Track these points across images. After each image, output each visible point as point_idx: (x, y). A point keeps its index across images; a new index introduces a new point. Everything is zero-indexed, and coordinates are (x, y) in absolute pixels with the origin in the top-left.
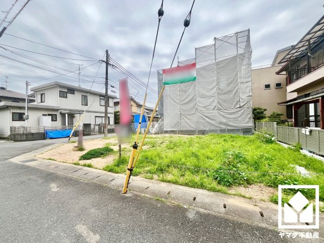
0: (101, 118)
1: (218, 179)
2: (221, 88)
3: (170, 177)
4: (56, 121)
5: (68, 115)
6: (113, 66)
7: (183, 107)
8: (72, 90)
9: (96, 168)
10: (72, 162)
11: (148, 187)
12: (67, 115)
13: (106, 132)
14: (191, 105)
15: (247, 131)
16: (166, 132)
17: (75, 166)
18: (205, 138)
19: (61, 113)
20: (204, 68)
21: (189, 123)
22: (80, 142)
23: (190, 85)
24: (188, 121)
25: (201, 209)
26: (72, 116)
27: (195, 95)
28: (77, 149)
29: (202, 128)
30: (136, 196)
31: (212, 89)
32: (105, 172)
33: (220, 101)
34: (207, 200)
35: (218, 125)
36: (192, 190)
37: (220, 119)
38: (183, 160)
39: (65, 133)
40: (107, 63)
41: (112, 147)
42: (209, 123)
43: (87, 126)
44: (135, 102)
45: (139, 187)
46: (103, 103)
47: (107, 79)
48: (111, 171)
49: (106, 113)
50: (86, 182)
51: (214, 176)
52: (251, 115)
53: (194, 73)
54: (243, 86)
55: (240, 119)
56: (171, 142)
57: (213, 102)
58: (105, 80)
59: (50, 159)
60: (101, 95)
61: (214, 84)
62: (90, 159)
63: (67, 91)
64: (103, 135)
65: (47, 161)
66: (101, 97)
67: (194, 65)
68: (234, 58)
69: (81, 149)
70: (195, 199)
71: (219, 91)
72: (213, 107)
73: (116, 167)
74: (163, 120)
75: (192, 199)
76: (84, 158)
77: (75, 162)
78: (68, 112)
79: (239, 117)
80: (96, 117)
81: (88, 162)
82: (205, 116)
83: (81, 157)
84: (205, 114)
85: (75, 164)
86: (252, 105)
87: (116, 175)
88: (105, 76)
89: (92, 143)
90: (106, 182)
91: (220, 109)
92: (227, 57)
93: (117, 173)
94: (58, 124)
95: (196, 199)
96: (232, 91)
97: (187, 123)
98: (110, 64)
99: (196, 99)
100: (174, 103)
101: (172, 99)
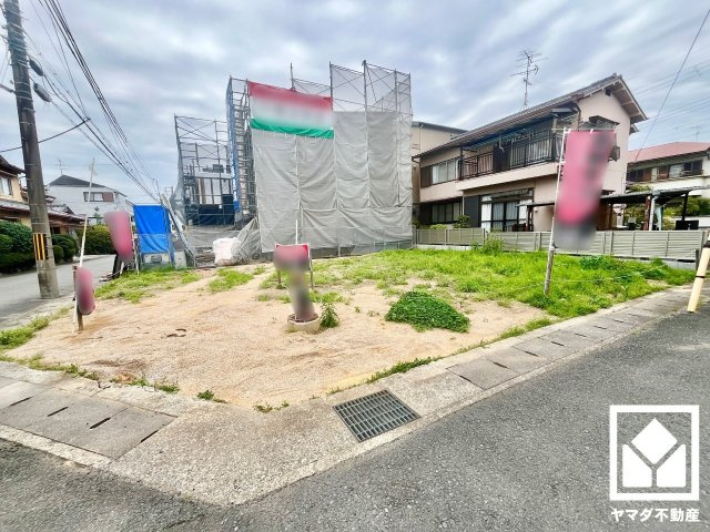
14: (325, 193)
15: (404, 245)
21: (322, 232)
23: (322, 146)
27: (332, 172)
29: (346, 243)
31: (361, 165)
33: (374, 192)
37: (375, 224)
52: (409, 219)
57: (363, 190)
61: (364, 156)
67: (329, 100)
71: (373, 172)
72: (364, 202)
79: (398, 222)
82: (351, 218)
84: (351, 214)
86: (411, 203)
91: (373, 207)
96: (388, 176)
97: (316, 230)
99: (334, 181)
100: (285, 183)
101: (280, 172)
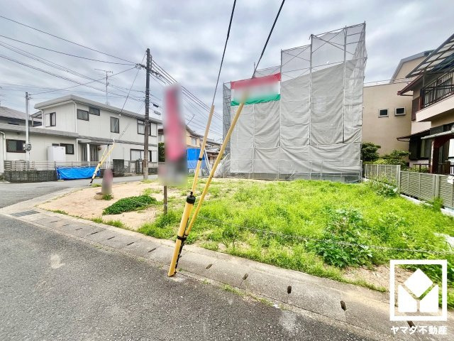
0: (139, 152)
1: (325, 255)
2: (316, 112)
3: (244, 248)
4: (73, 153)
5: (91, 145)
6: (157, 74)
7: (260, 140)
8: (96, 110)
9: (128, 229)
10: (91, 217)
11: (211, 265)
12: (88, 146)
13: (146, 172)
14: (271, 136)
15: (350, 177)
16: (233, 175)
17: (95, 224)
18: (293, 186)
19: (79, 143)
20: (293, 82)
21: (267, 162)
22: (106, 187)
23: (271, 106)
24: (265, 160)
25: (303, 311)
26: (96, 147)
27: (278, 122)
28: (102, 196)
29: (285, 171)
30: (191, 281)
31: (303, 114)
32: (141, 236)
33: (314, 132)
34: (311, 293)
35: (309, 168)
36: (283, 272)
37: (313, 157)
38: (265, 221)
39: (86, 173)
40: (149, 70)
41: (154, 196)
42: (296, 163)
43: (118, 163)
44: (188, 130)
45: (195, 265)
46: (142, 129)
47: (147, 93)
48: (151, 234)
49: (146, 144)
50: (109, 252)
51: (317, 249)
52: (358, 154)
53: (277, 88)
54: (350, 110)
55: (342, 159)
56: (242, 190)
57: (304, 133)
58: (145, 95)
59: (59, 212)
60: (138, 119)
61: (307, 107)
62: (119, 213)
63: (89, 110)
64: (141, 177)
65: (52, 215)
66: (140, 122)
67: (278, 76)
68: (340, 67)
69: (108, 198)
70: (289, 290)
71: (314, 117)
72: (303, 141)
73: (159, 229)
74: (229, 158)
75: (286, 290)
76: (111, 211)
77: (95, 217)
78: (90, 141)
79: (340, 156)
80: (131, 150)
81: (115, 218)
82: (291, 153)
83: (106, 209)
84: (289, 150)
85: (95, 221)
86: (361, 139)
87: (159, 241)
88: (145, 90)
89: (123, 189)
90: (141, 254)
91: (314, 144)
92: (330, 66)
93: (160, 238)
94: (76, 159)
95: (293, 290)
96: (333, 117)
97: (263, 162)
98: (153, 72)
99: (278, 128)
100: (246, 133)
101: (244, 127)
